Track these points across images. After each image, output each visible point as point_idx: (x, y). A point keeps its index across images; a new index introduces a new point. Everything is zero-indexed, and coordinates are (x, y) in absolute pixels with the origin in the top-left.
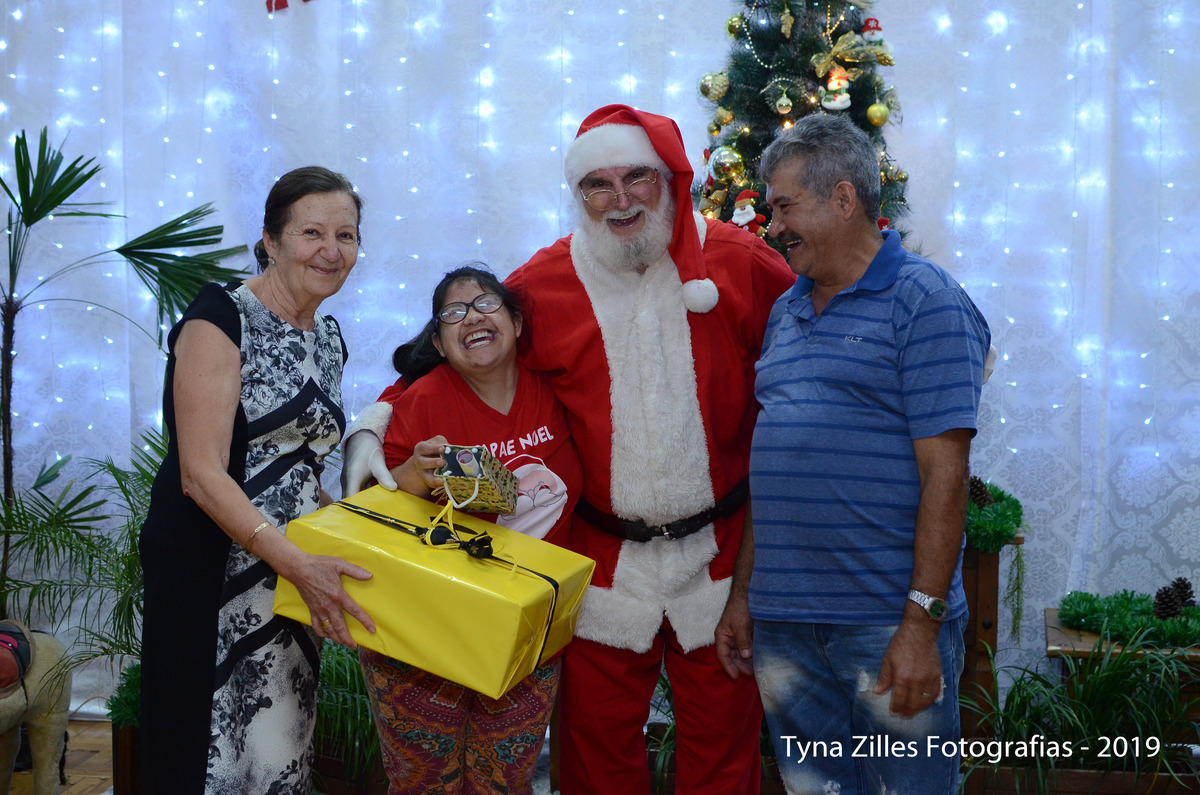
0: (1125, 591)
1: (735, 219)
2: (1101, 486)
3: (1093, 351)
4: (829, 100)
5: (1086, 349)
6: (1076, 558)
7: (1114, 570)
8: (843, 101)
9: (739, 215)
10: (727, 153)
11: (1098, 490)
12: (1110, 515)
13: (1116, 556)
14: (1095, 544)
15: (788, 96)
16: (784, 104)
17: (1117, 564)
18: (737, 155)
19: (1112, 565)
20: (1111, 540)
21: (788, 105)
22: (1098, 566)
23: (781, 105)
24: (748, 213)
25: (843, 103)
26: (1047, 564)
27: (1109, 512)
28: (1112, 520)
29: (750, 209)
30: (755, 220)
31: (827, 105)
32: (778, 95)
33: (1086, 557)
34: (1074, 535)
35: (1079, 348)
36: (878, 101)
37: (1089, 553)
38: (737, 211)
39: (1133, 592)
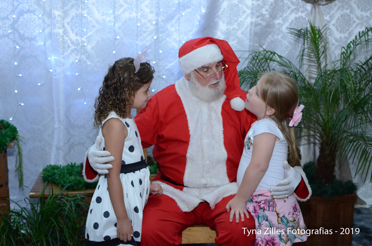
0: (72, 164)
2: (62, 117)
3: (55, 60)
5: (53, 58)
6: (54, 149)
7: (71, 153)
11: (61, 120)
13: (71, 147)
14: (61, 143)
17: (72, 150)
19: (70, 151)
20: (68, 141)
22: (63, 152)
26: (43, 152)
27: (67, 129)
28: (68, 132)
33: (58, 148)
34: (53, 139)
35: (49, 59)
39: (75, 164)
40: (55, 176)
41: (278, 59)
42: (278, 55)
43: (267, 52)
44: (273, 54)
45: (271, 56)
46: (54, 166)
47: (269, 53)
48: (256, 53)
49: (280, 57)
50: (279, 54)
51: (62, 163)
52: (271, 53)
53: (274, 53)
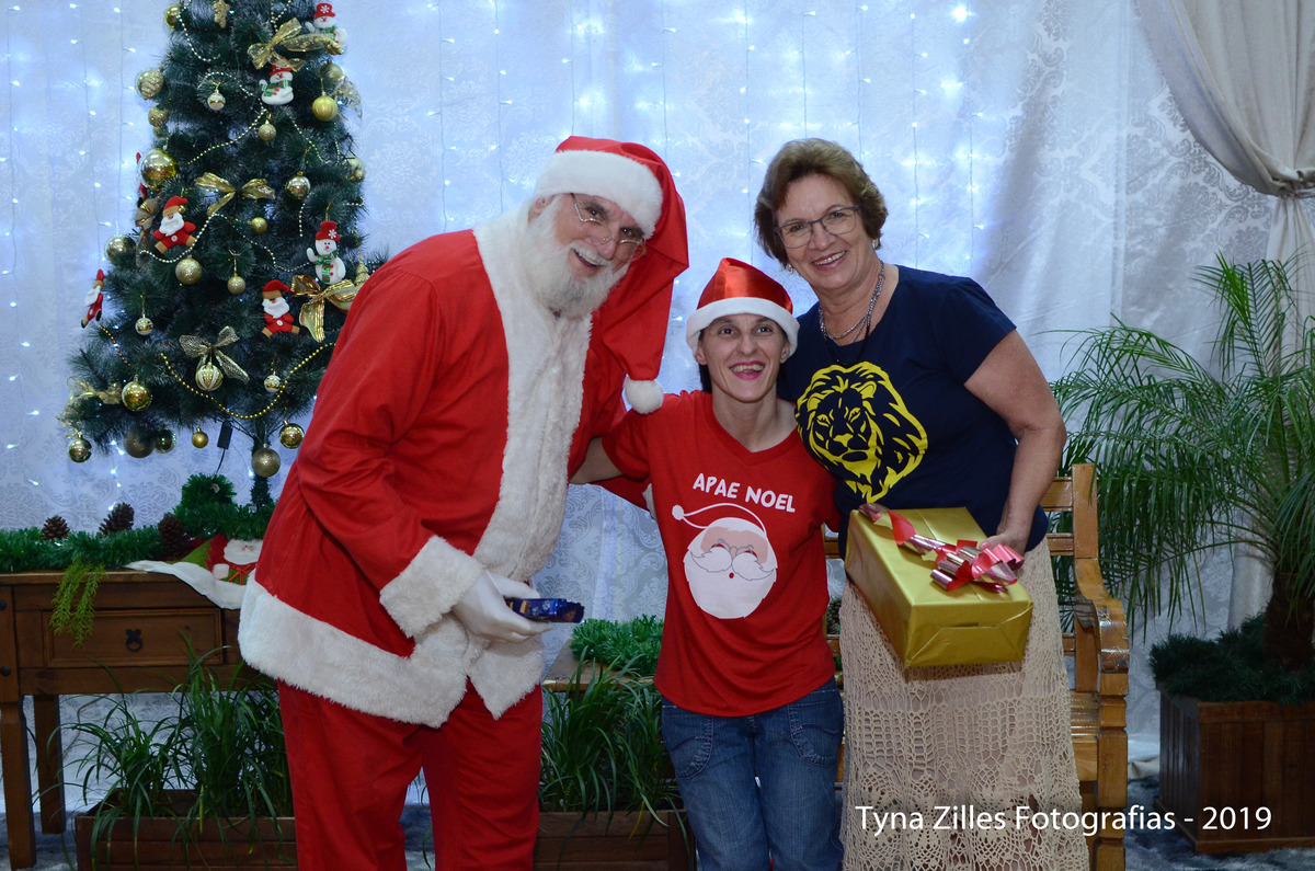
0: (645, 617)
1: (163, 229)
4: (270, 94)
6: (600, 583)
7: (642, 594)
8: (284, 95)
9: (167, 224)
10: (157, 156)
12: (634, 534)
13: (644, 578)
14: (619, 567)
15: (222, 92)
16: (216, 100)
17: (646, 587)
18: (167, 159)
19: (640, 589)
20: (637, 562)
21: (220, 101)
22: (624, 590)
23: (212, 102)
24: (177, 222)
25: (284, 96)
26: (571, 592)
27: (633, 532)
28: (637, 540)
29: (178, 217)
30: (183, 229)
31: (267, 99)
32: (210, 90)
33: (611, 582)
34: (597, 558)
36: (324, 93)
37: (613, 577)
38: (165, 220)
39: (654, 617)
40: (604, 644)
41: (1158, 349)
42: (1158, 340)
43: (1130, 332)
44: (1145, 338)
45: (1141, 342)
46: (602, 621)
47: (1137, 336)
48: (1103, 335)
49: (1162, 343)
50: (1161, 336)
51: (620, 617)
52: (1141, 335)
53: (1149, 336)
